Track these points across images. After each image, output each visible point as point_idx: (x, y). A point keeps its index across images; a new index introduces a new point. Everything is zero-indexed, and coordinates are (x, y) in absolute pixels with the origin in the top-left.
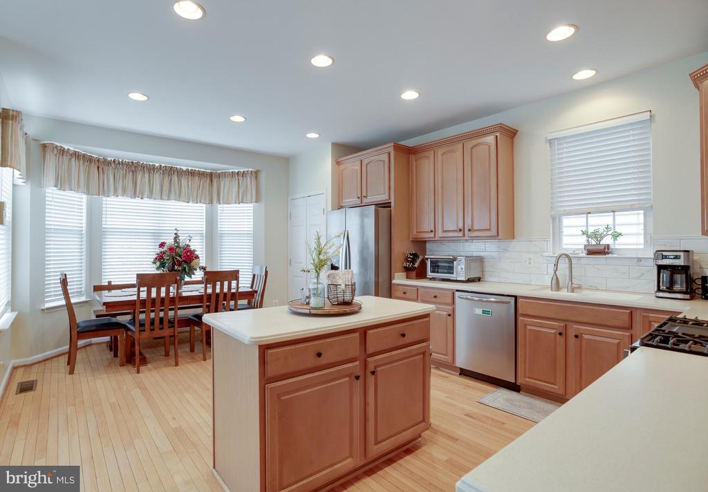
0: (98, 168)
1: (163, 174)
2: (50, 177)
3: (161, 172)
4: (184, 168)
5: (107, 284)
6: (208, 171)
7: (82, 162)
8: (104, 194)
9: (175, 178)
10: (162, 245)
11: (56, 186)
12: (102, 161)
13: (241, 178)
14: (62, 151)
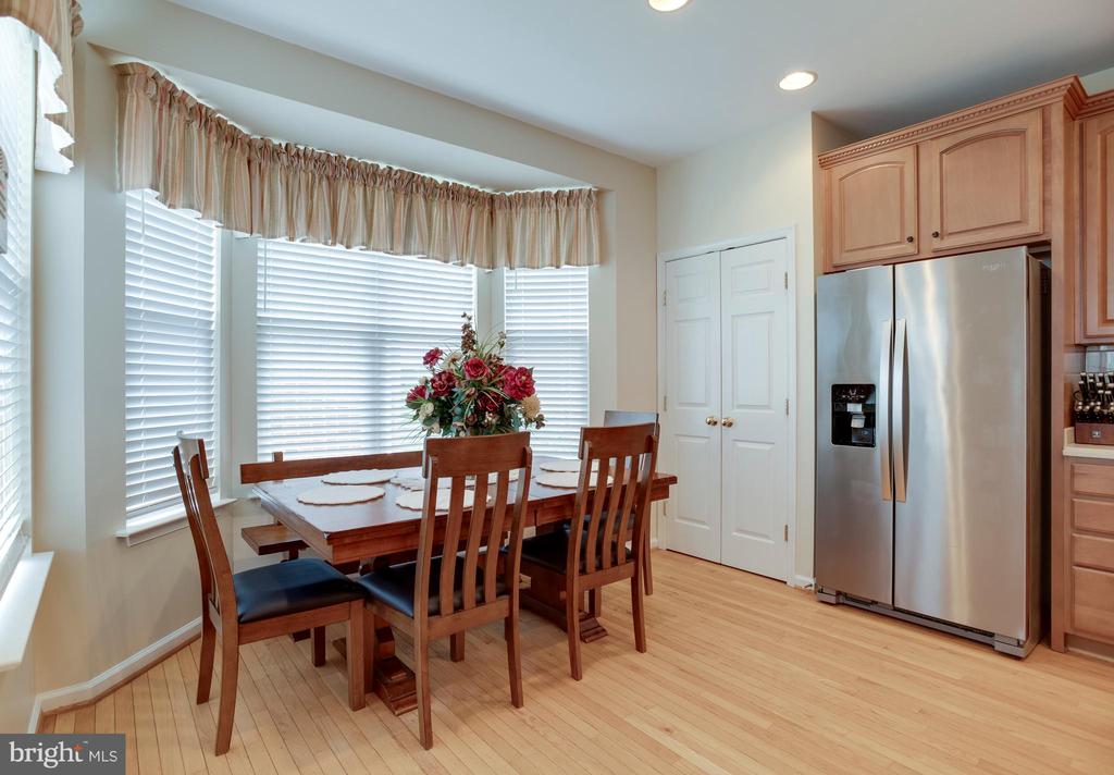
0: (249, 162)
1: (395, 190)
2: (138, 161)
3: (392, 184)
4: (440, 180)
5: (270, 459)
6: (488, 190)
7: (214, 139)
8: (263, 232)
9: (420, 202)
10: (432, 357)
11: (155, 187)
12: (259, 144)
13: (563, 209)
14: (169, 97)
